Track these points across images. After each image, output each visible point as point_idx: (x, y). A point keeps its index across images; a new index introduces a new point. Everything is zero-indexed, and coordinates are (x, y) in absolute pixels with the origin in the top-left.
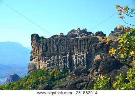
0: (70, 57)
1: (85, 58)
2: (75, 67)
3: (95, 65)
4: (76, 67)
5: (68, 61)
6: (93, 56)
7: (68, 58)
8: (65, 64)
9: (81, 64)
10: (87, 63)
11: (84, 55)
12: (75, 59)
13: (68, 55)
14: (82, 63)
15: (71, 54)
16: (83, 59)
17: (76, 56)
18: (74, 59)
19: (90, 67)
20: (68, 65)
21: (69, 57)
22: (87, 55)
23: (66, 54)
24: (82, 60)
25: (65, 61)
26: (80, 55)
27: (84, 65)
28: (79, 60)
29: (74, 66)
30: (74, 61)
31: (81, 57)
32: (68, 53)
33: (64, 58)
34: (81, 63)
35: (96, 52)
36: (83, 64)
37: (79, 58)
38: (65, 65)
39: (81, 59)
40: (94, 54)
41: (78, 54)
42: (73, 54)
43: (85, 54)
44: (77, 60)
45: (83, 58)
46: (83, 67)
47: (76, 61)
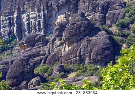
0: (19, 18)
1: (42, 19)
2: (27, 33)
3: (57, 30)
4: (29, 33)
5: (15, 24)
6: (54, 16)
7: (15, 19)
8: (10, 28)
9: (35, 29)
10: (45, 27)
11: (40, 15)
12: (27, 20)
13: (15, 15)
14: (37, 28)
15: (20, 13)
16: (39, 22)
17: (28, 16)
18: (24, 20)
19: (49, 33)
20: (15, 30)
21: (17, 17)
22: (44, 15)
23: (11, 13)
24: (37, 23)
25: (11, 24)
26: (35, 15)
27: (40, 30)
28: (33, 22)
29: (24, 31)
30: (25, 23)
31: (35, 18)
32: (15, 12)
33: (10, 19)
34: (35, 27)
35: (58, 10)
36: (39, 28)
37: (32, 19)
38: (10, 30)
39: (36, 20)
40: (56, 14)
41: (31, 13)
42: (23, 13)
43: (42, 14)
44: (29, 22)
45: (39, 19)
46: (38, 33)
47: (29, 24)
